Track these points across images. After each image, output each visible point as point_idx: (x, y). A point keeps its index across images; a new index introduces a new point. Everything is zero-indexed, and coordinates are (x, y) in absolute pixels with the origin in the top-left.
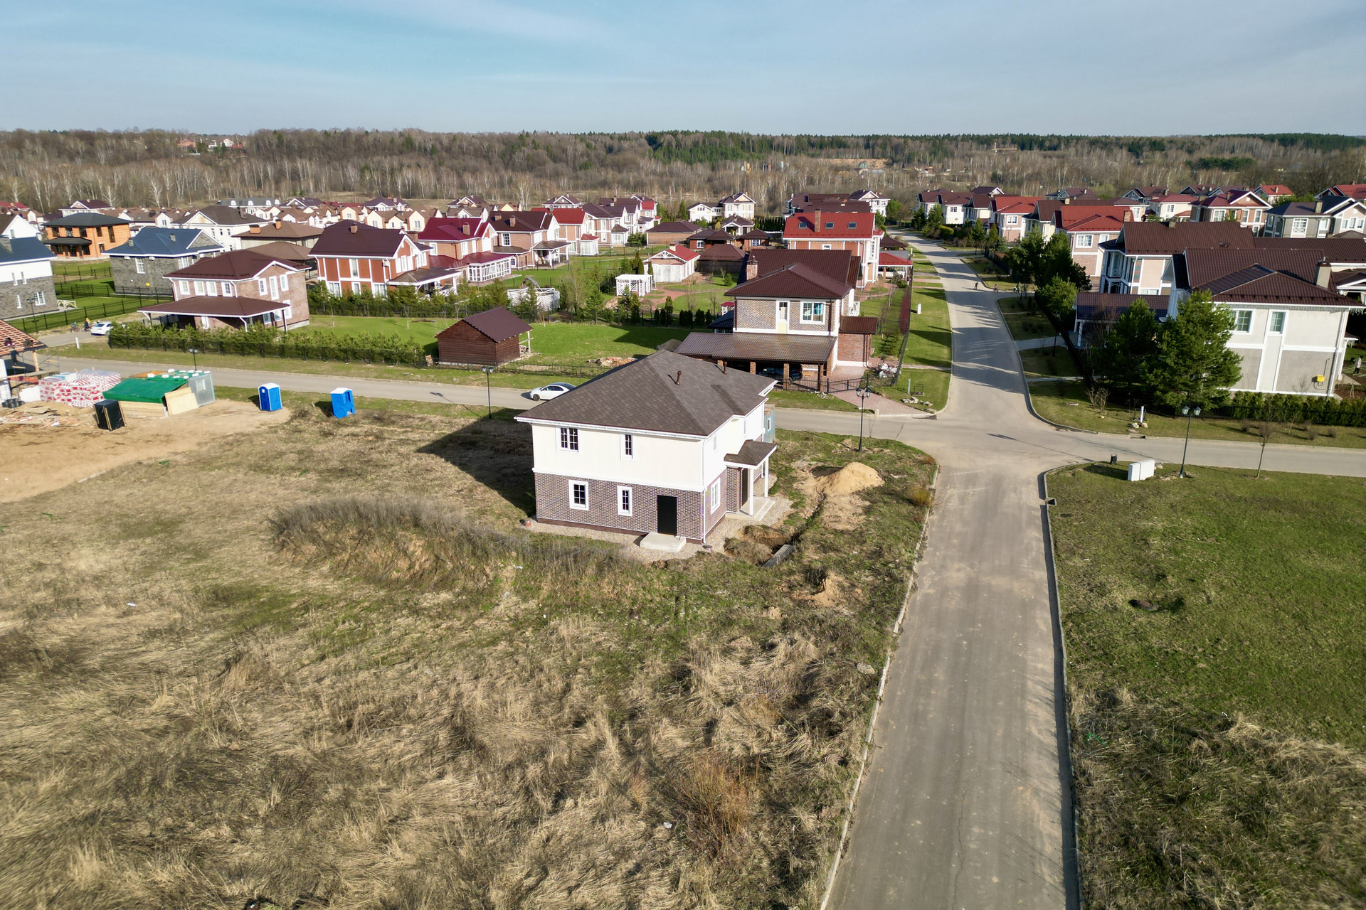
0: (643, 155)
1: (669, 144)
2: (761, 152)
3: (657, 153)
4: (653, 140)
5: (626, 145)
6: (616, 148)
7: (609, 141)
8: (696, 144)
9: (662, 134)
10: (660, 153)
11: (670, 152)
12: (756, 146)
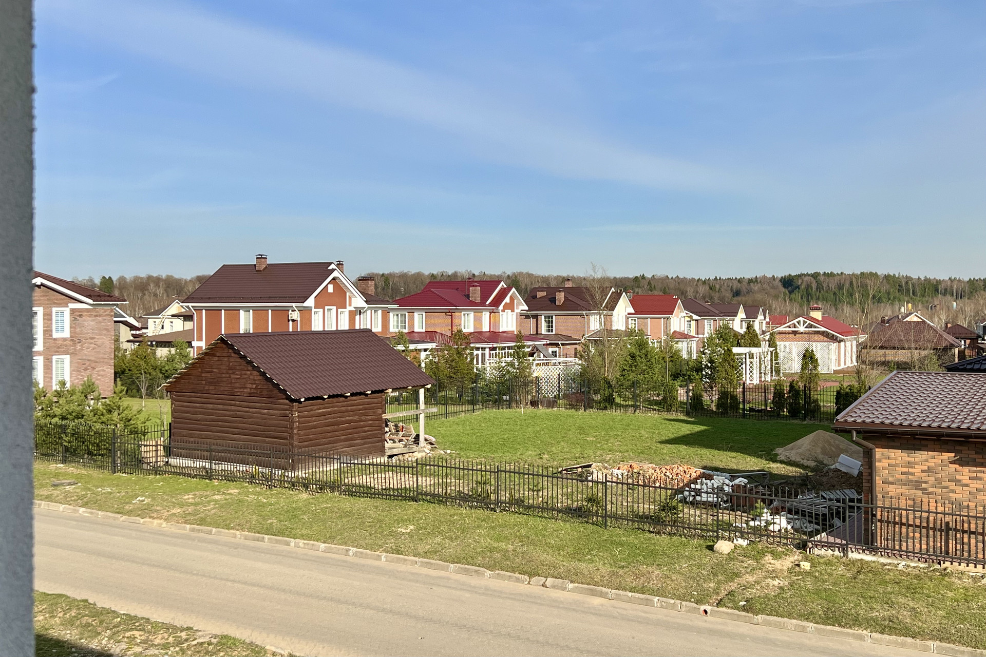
0: (776, 297)
1: (809, 286)
2: (923, 296)
3: (793, 296)
4: (789, 283)
5: (755, 287)
6: (744, 290)
7: (736, 285)
8: (840, 287)
9: (800, 276)
10: (797, 295)
11: (809, 294)
12: (917, 289)
